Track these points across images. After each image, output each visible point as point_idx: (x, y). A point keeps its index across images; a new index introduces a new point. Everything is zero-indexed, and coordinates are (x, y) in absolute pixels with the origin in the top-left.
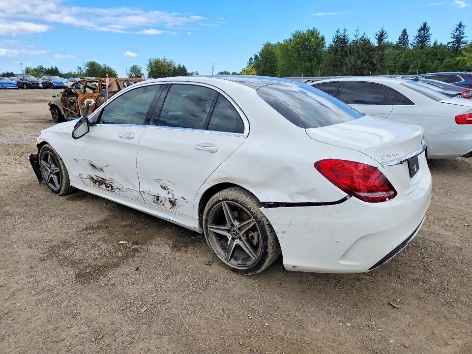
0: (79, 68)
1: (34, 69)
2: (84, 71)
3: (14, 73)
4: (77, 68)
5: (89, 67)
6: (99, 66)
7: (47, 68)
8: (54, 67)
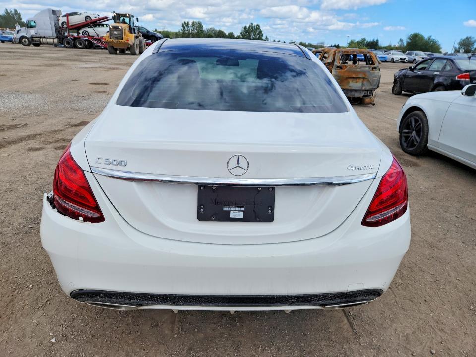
0: (401, 40)
1: (357, 42)
2: (405, 44)
3: (339, 45)
4: (399, 40)
5: (411, 40)
6: (422, 38)
7: (369, 40)
8: (375, 40)
